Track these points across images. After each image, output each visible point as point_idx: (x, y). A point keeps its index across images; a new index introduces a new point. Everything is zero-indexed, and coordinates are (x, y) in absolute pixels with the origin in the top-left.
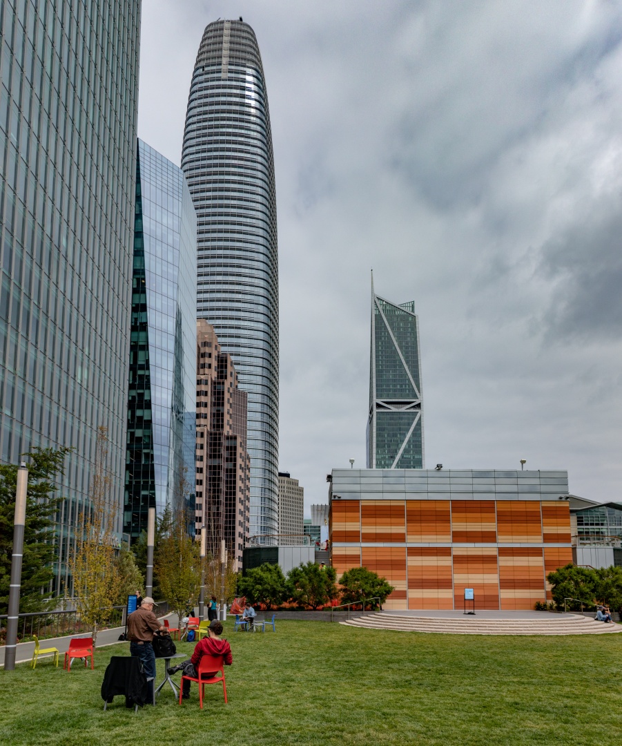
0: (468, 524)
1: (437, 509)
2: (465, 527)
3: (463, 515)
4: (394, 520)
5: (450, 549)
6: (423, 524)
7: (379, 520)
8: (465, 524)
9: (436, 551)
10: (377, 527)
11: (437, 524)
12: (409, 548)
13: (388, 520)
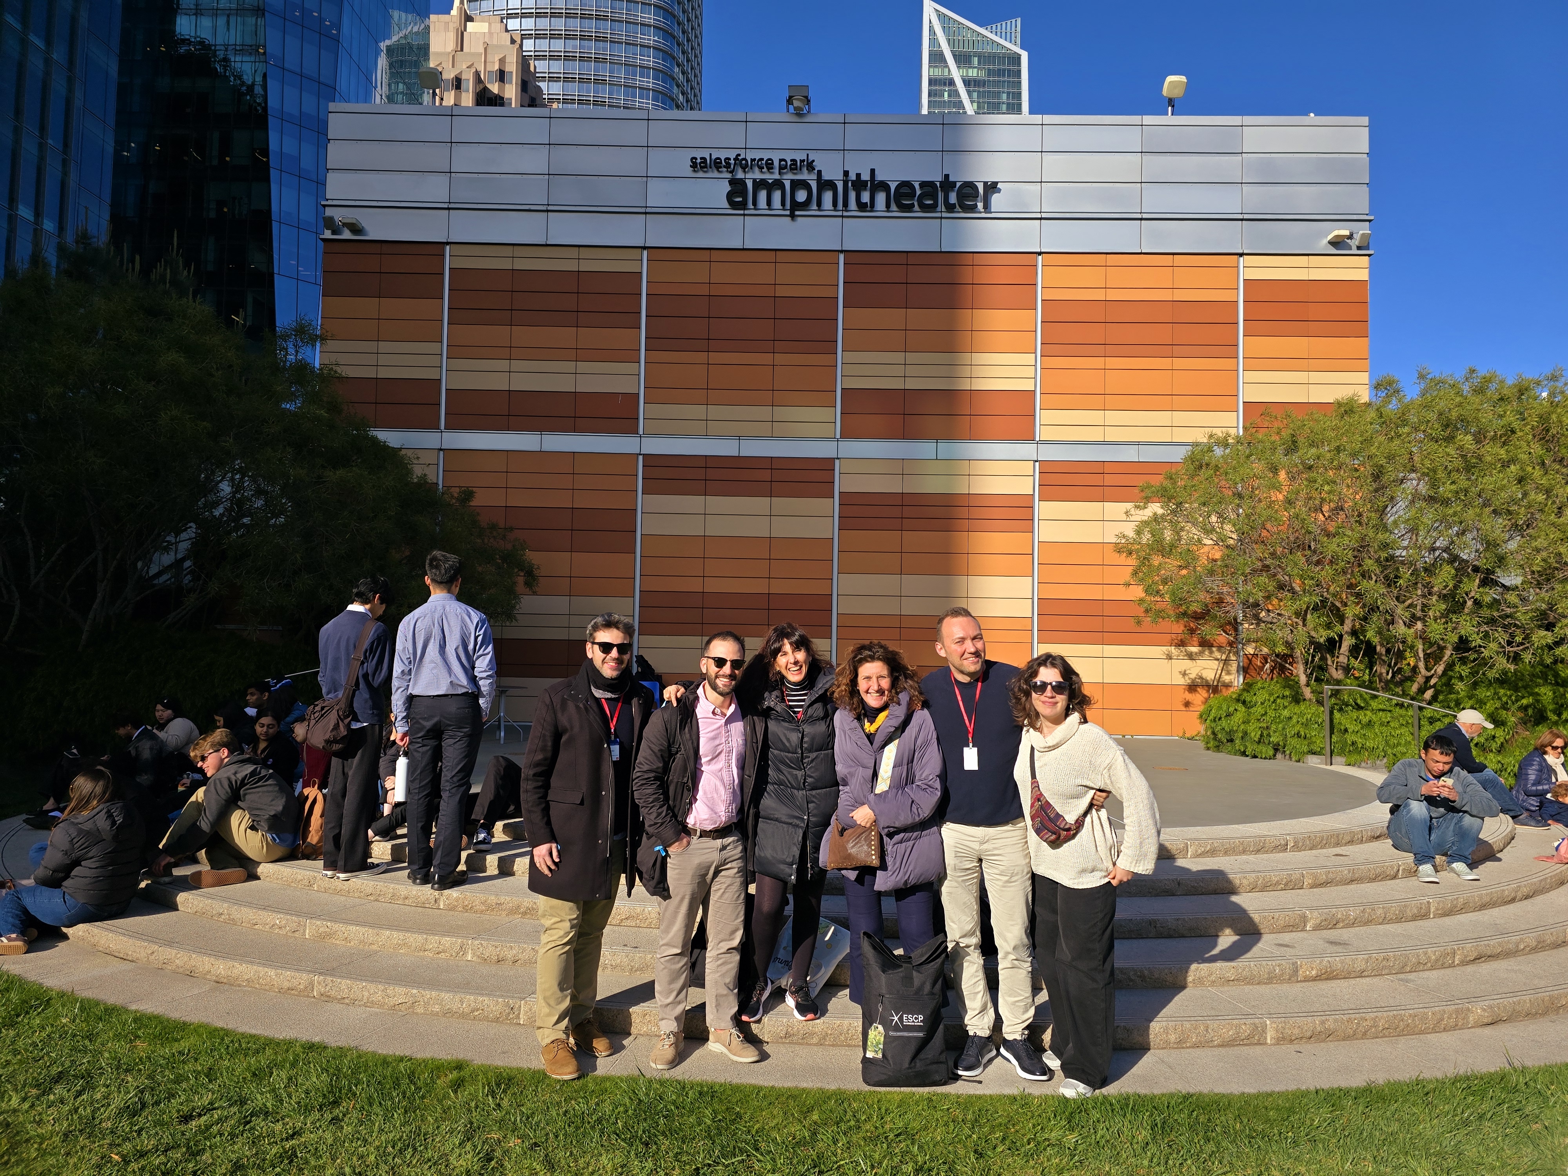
0: (911, 357)
1: (781, 291)
2: (899, 370)
3: (893, 317)
4: (590, 336)
5: (826, 465)
6: (715, 357)
7: (524, 334)
8: (899, 357)
9: (766, 475)
10: (517, 365)
11: (780, 358)
12: (651, 461)
13: (565, 335)
